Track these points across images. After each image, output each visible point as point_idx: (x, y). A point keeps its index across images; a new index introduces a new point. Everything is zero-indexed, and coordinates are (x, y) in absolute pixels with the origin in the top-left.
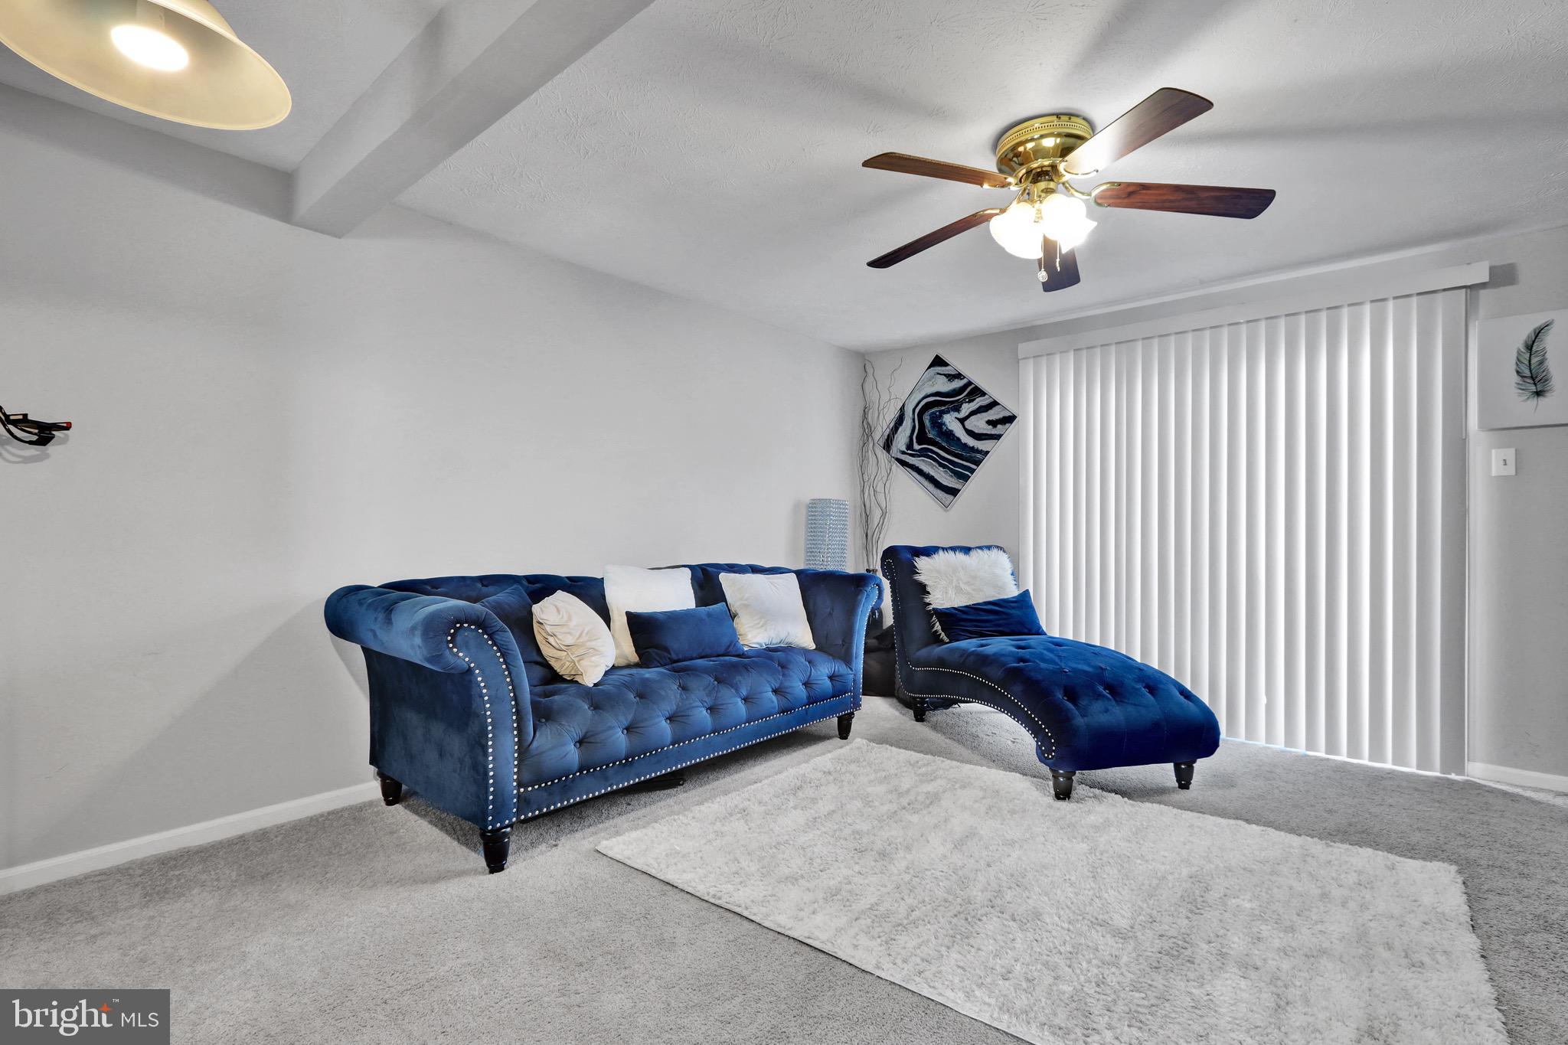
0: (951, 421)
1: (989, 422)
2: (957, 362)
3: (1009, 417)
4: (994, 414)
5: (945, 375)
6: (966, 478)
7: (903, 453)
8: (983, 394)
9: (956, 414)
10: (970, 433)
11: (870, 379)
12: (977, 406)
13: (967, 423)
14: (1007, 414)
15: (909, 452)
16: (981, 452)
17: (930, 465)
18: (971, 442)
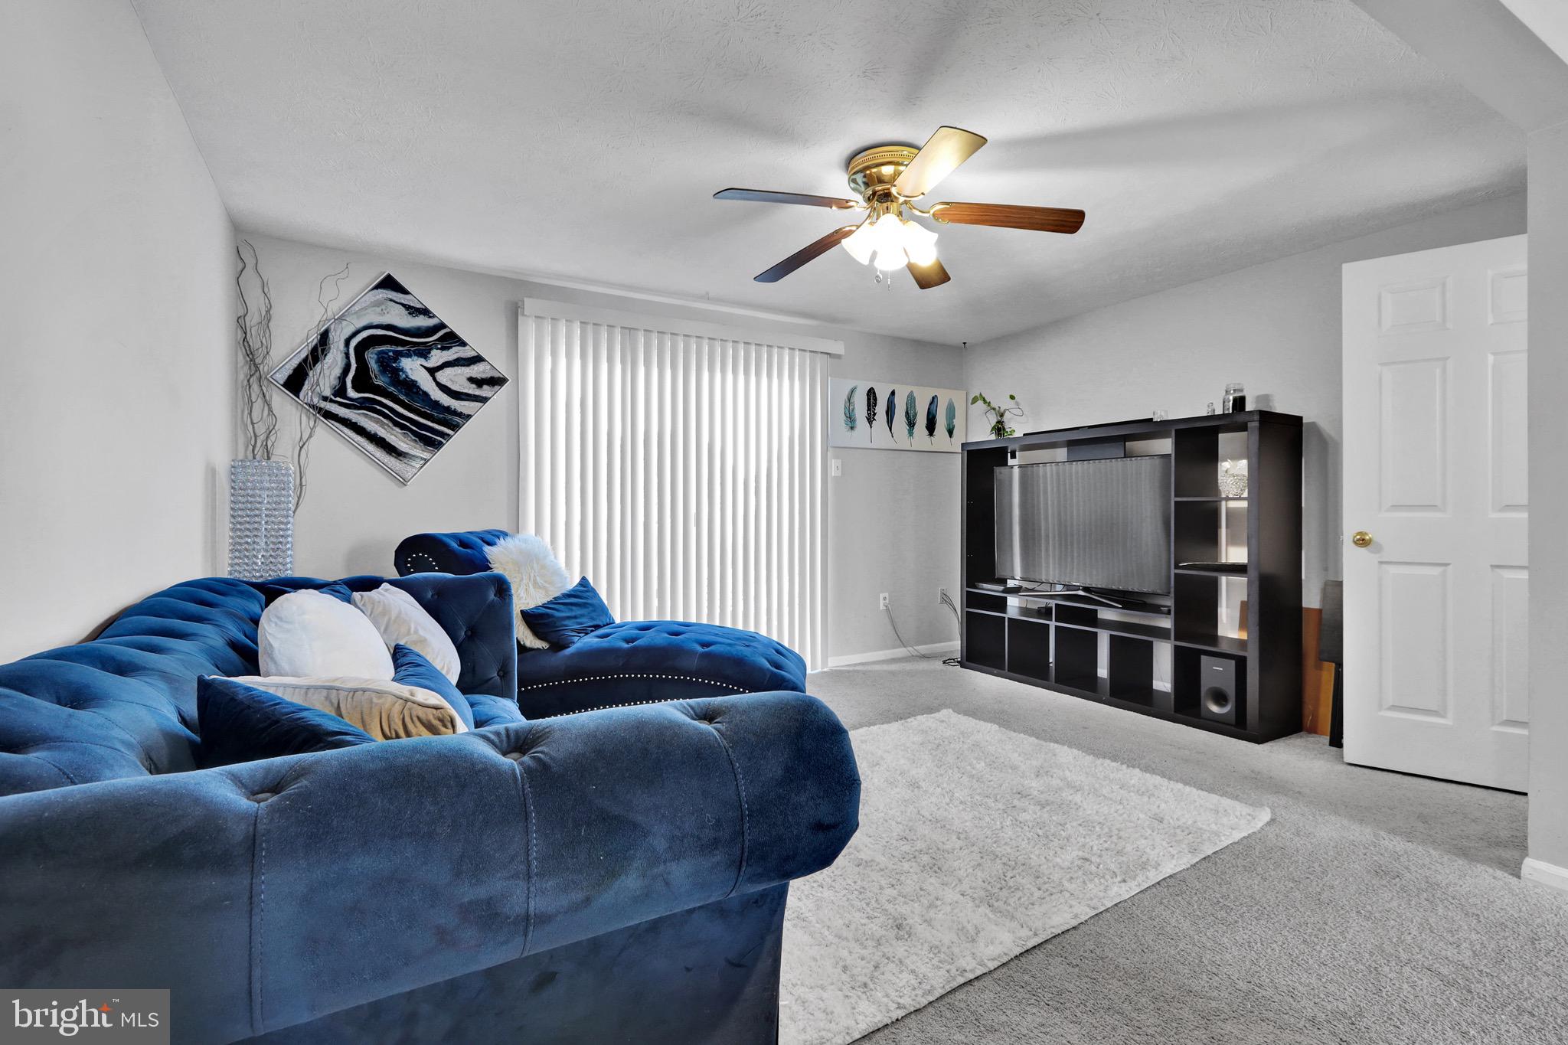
0: (413, 368)
1: (471, 380)
2: (421, 293)
3: (499, 378)
4: (477, 371)
5: (404, 305)
6: (438, 446)
7: (325, 399)
8: (463, 344)
9: (422, 361)
10: (444, 389)
11: (249, 270)
12: (455, 357)
13: (439, 375)
14: (496, 375)
15: (338, 399)
16: (460, 415)
17: (377, 422)
18: (445, 400)
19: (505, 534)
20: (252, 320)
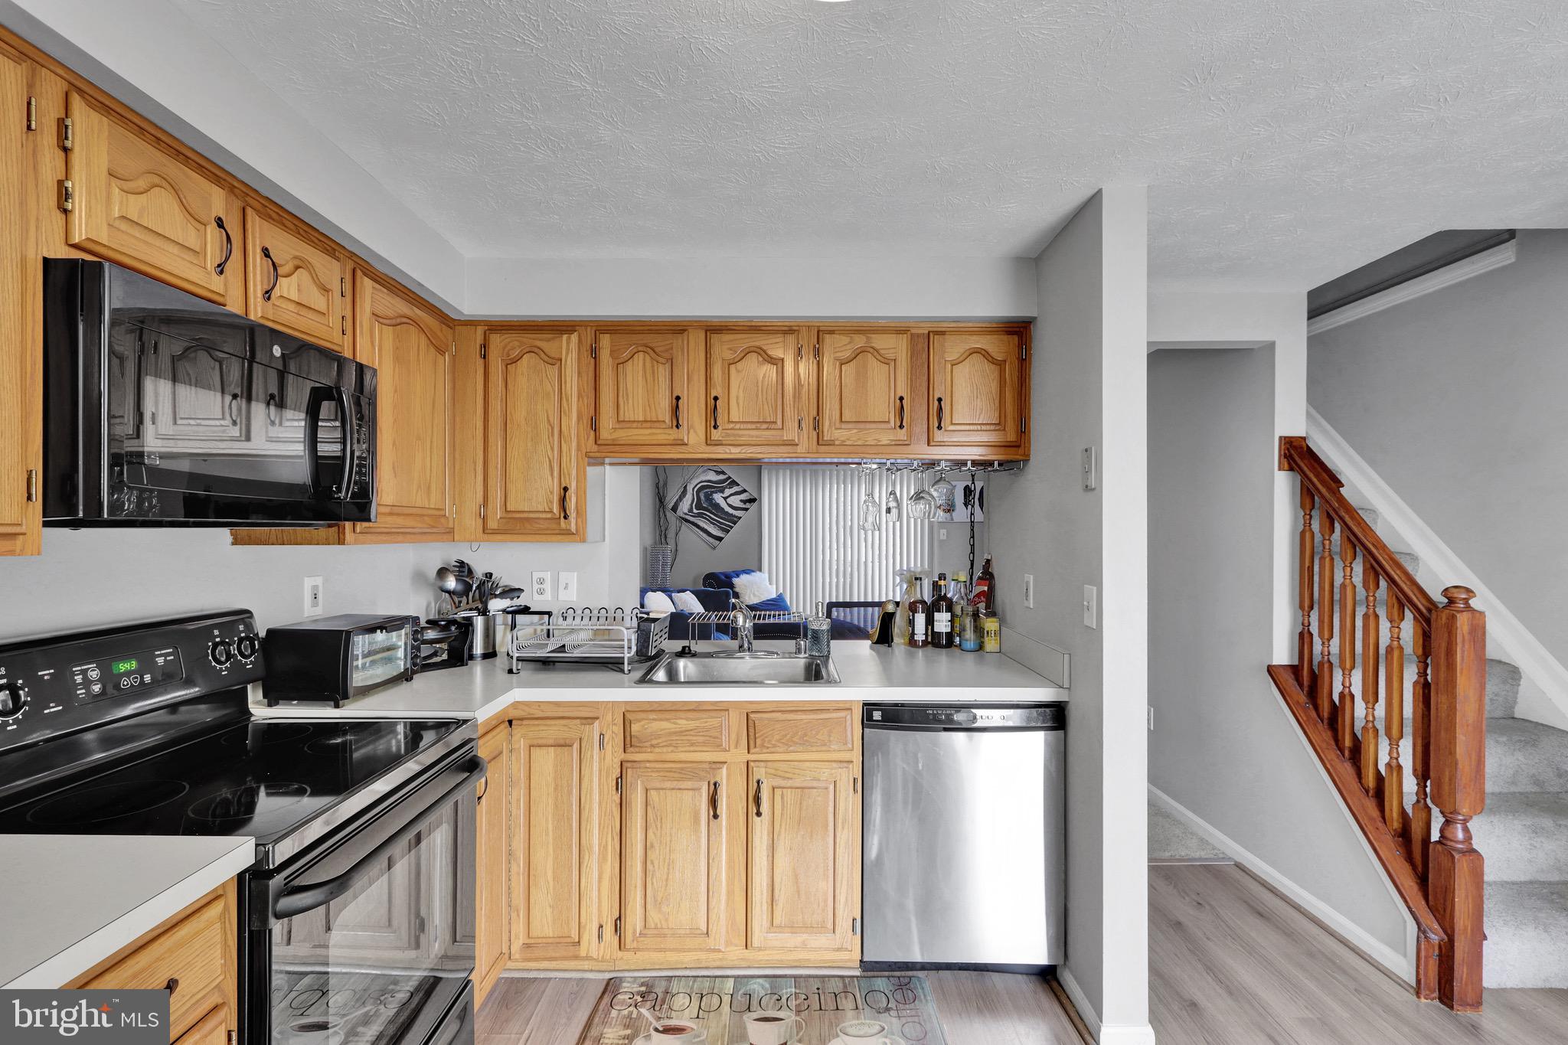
0: (718, 498)
1: (741, 501)
4: (744, 496)
5: (715, 471)
6: (728, 531)
7: (685, 514)
8: (739, 485)
9: (722, 495)
10: (730, 506)
12: (735, 491)
13: (728, 500)
14: (752, 498)
15: (690, 514)
16: (736, 517)
17: (704, 522)
18: (731, 511)
19: (753, 571)
20: (661, 484)
